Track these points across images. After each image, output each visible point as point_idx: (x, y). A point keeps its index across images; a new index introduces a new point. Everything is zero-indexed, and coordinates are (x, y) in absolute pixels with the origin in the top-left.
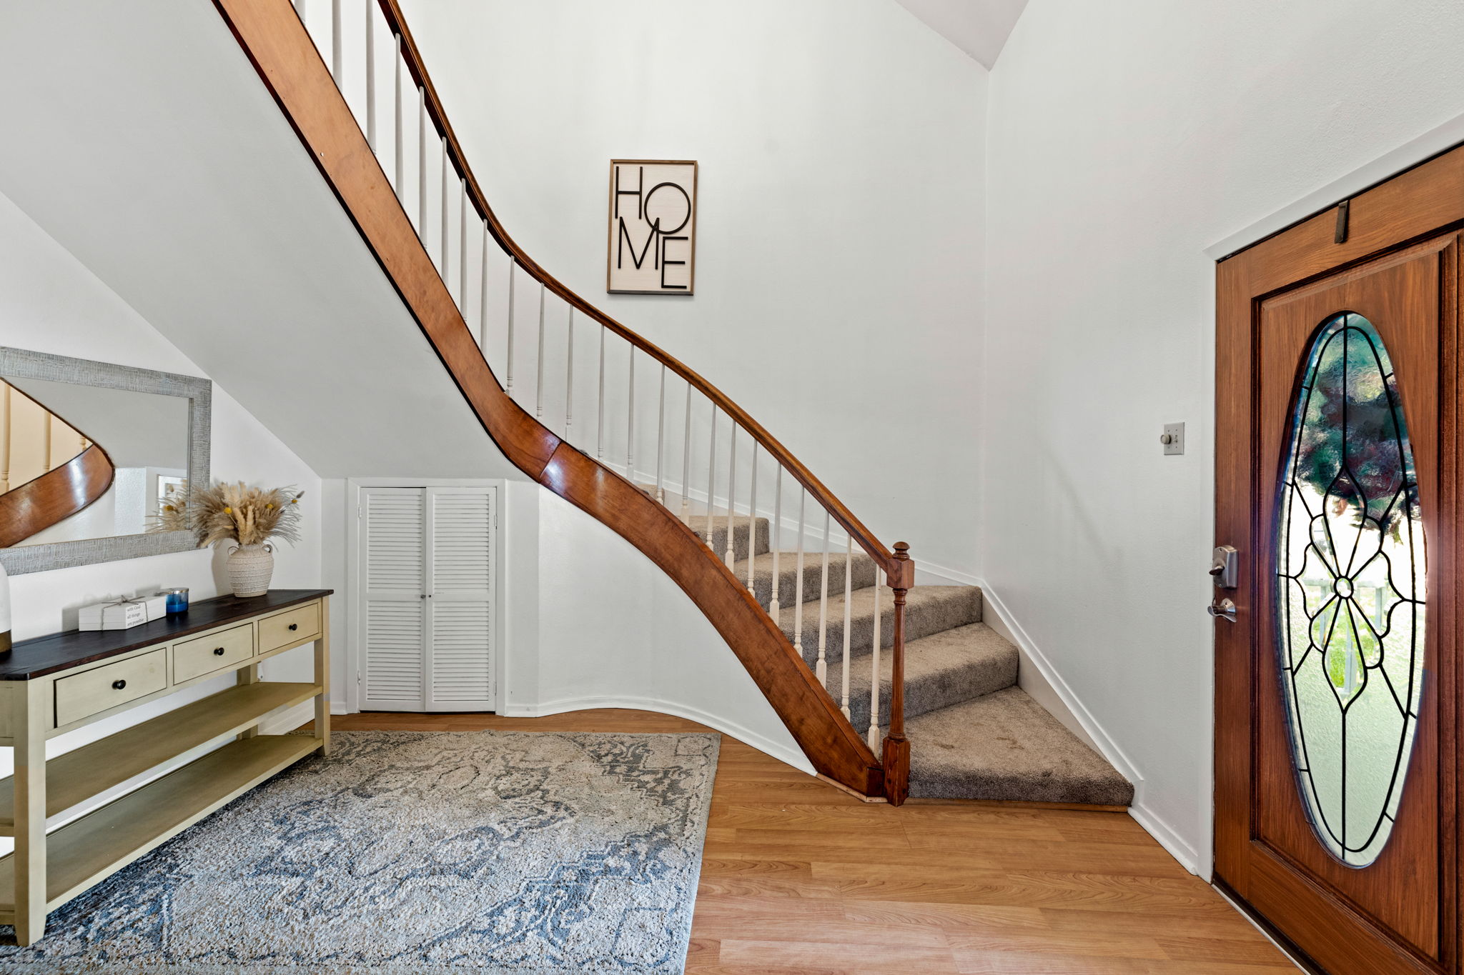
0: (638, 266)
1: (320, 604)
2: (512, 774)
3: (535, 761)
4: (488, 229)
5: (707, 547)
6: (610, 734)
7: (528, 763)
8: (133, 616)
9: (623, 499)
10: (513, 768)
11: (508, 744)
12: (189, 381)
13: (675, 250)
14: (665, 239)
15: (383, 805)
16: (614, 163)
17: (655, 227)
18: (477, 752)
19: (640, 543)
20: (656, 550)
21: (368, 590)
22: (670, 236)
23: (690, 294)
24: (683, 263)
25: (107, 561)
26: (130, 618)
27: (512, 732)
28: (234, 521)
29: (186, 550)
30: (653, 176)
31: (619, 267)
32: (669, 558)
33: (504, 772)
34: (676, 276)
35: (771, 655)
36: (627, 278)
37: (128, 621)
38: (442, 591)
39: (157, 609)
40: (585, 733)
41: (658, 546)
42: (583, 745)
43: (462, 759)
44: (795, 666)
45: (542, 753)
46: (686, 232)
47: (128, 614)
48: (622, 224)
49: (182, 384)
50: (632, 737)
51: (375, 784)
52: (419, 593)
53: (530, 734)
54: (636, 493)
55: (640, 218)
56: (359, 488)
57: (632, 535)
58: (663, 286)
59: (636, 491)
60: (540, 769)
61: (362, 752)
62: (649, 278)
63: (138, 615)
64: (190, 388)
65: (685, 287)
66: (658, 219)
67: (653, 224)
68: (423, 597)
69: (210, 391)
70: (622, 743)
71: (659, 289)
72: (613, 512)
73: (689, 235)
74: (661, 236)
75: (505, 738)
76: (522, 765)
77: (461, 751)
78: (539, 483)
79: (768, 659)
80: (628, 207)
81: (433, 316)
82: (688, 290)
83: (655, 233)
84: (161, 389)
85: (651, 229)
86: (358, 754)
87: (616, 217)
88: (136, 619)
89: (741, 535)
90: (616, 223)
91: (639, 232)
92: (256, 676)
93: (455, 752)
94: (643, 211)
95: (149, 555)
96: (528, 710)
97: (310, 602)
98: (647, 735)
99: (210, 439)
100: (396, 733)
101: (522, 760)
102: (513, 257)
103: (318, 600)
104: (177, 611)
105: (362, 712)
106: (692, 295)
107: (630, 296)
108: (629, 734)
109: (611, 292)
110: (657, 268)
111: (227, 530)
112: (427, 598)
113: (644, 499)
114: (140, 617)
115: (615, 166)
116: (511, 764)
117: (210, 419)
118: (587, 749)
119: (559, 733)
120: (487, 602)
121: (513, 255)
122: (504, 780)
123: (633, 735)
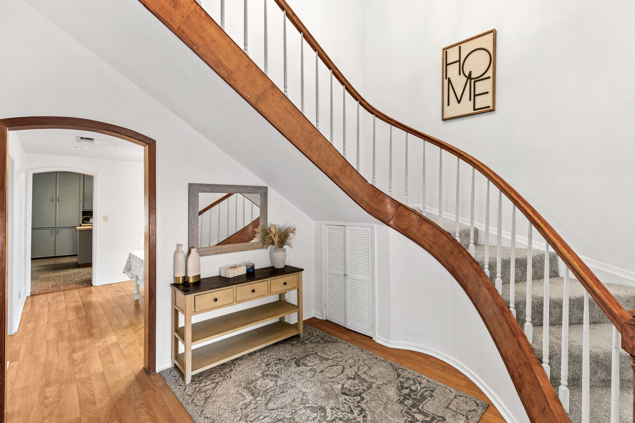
0: (459, 102)
1: (298, 274)
2: (355, 379)
3: (370, 376)
4: (360, 104)
5: (484, 272)
6: (417, 374)
7: (367, 375)
8: (233, 273)
9: (435, 237)
10: (358, 375)
11: (365, 360)
12: (259, 188)
13: (481, 87)
14: (475, 82)
15: (299, 373)
16: (444, 50)
17: (469, 77)
18: (350, 359)
19: (445, 263)
20: (453, 269)
21: (328, 269)
22: (479, 79)
23: (493, 110)
24: (487, 93)
25: (232, 252)
26: (231, 274)
27: (371, 353)
28: (272, 240)
29: (259, 249)
30: (466, 49)
31: (448, 105)
32: (461, 275)
33: (353, 376)
34: (482, 102)
35: (521, 365)
36: (454, 109)
37: (231, 275)
38: (351, 274)
39: (242, 271)
40: (405, 368)
41: (455, 267)
42: (399, 376)
43: (342, 361)
44: (538, 382)
45: (377, 372)
46: (490, 73)
47: (231, 272)
48: (449, 81)
49: (257, 189)
50: (428, 382)
51: (304, 360)
52: (343, 273)
53: (378, 357)
54: (442, 234)
55: (460, 74)
56: (324, 225)
57: (441, 258)
58: (474, 109)
59: (443, 232)
60: (369, 382)
61: (312, 341)
62: (466, 106)
63: (235, 273)
64: (260, 190)
65: (489, 107)
66: (470, 72)
67: (467, 75)
68: (345, 275)
69: (267, 190)
70: (420, 383)
71: (473, 112)
72: (430, 243)
73: (491, 76)
74: (473, 81)
75: (367, 355)
76: (363, 376)
77: (345, 355)
78: (389, 226)
79: (520, 366)
80: (453, 70)
81: (316, 153)
82: (491, 108)
83: (469, 80)
84: (249, 192)
85: (466, 79)
86: (310, 342)
87: (446, 78)
88: (234, 274)
89: (521, 264)
90: (446, 81)
91: (459, 82)
92: (285, 297)
93: (342, 355)
94: (461, 70)
95: (246, 250)
96: (386, 342)
97: (294, 274)
98: (438, 383)
99: (267, 209)
100: (329, 335)
101: (365, 373)
102: (374, 115)
103: (297, 273)
104: (251, 272)
105: (327, 320)
106: (494, 110)
107: (454, 119)
108: (428, 378)
109: (444, 120)
110: (470, 100)
111: (270, 242)
112: (346, 276)
113: (447, 238)
114: (235, 274)
115: (445, 51)
116: (359, 373)
117: (267, 201)
118: (399, 379)
119: (392, 362)
120: (369, 283)
121: (374, 114)
122: (351, 381)
123: (430, 380)
